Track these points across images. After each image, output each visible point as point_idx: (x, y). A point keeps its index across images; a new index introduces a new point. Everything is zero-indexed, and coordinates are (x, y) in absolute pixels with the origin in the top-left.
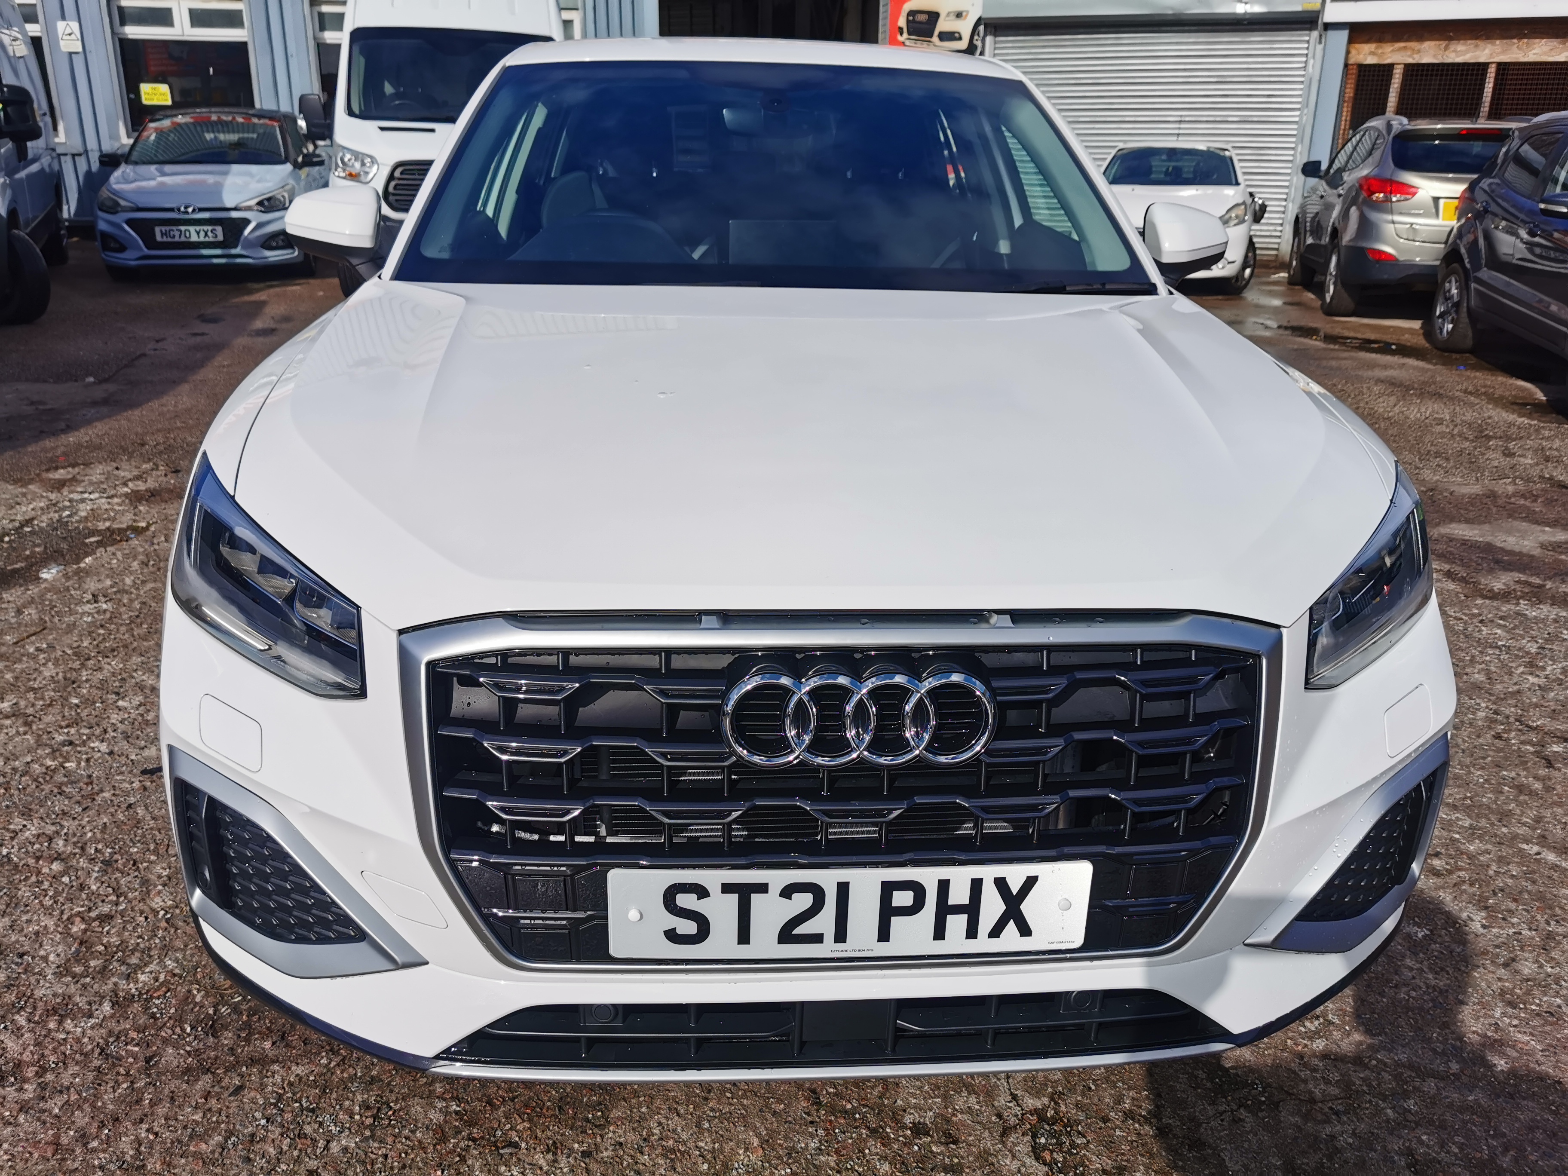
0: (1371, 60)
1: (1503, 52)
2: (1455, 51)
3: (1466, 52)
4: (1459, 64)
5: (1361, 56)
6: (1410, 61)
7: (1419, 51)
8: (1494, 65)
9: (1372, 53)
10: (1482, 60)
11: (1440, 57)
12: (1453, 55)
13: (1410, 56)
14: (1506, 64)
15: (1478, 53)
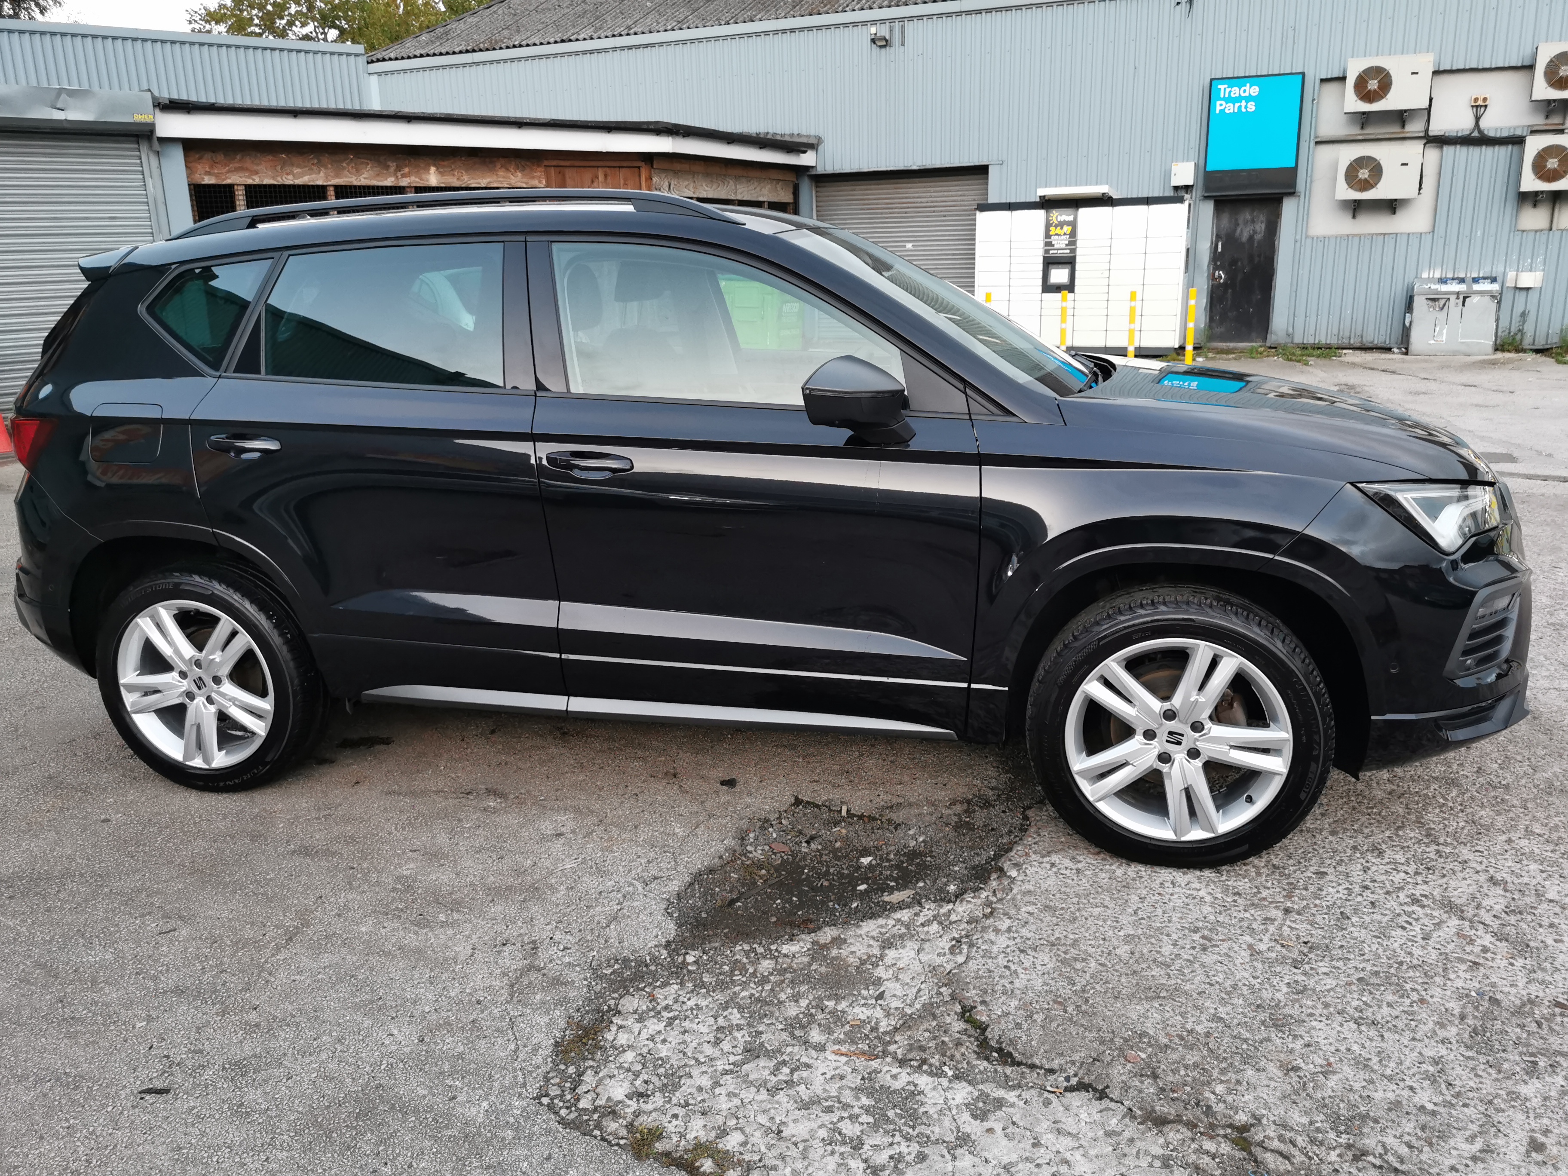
0: (208, 180)
1: (337, 176)
2: (291, 173)
3: (303, 175)
4: (299, 186)
5: (197, 176)
6: (250, 182)
7: (257, 173)
8: (332, 189)
9: (208, 173)
10: (320, 182)
11: (279, 179)
12: (290, 177)
13: (249, 177)
14: (341, 186)
15: (314, 176)
